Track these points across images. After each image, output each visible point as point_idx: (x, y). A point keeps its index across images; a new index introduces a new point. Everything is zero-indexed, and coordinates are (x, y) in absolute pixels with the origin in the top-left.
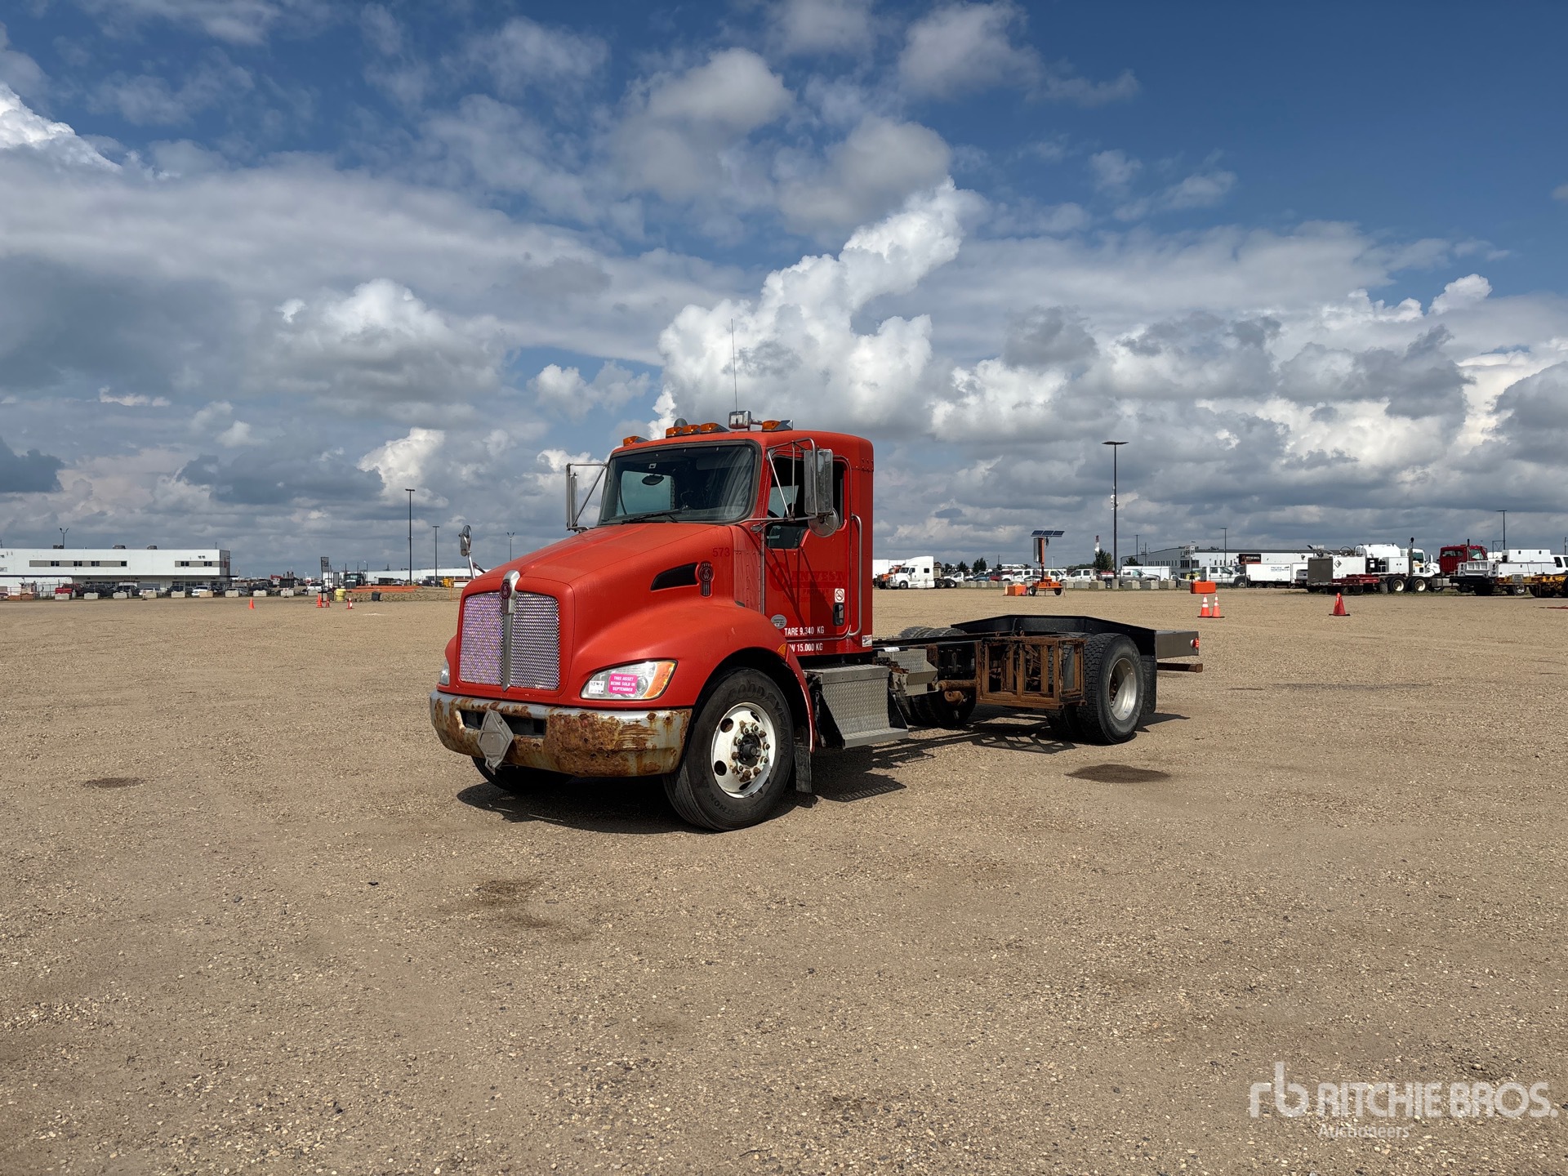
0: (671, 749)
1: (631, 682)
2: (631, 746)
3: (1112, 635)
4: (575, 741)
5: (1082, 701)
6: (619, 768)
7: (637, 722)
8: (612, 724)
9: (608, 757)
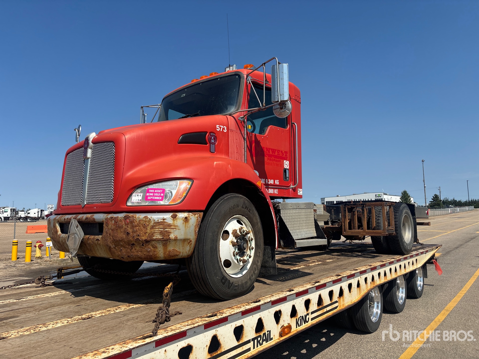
0: (188, 239)
1: (160, 193)
2: (159, 237)
4: (121, 235)
5: (394, 233)
6: (151, 254)
7: (164, 219)
8: (146, 221)
9: (143, 245)
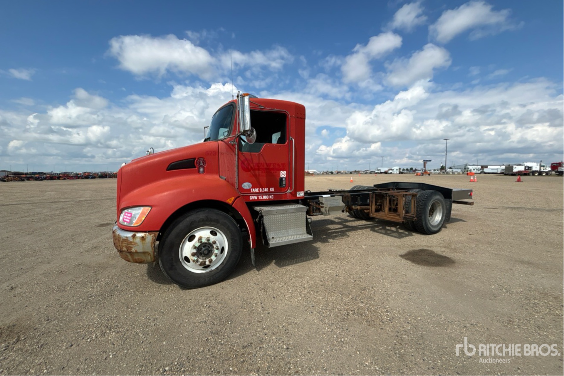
0: (147, 252)
1: (130, 217)
2: (125, 250)
3: (431, 191)
5: (414, 219)
